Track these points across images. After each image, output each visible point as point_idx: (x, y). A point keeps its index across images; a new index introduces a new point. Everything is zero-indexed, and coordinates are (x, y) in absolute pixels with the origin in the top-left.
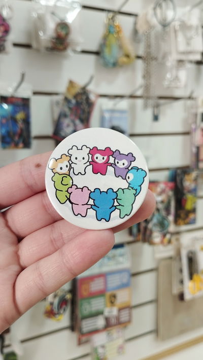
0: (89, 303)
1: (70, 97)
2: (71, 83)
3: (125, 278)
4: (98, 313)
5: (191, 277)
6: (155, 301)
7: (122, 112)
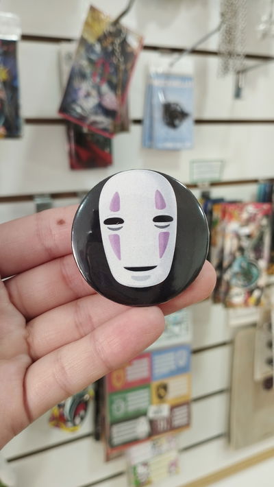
0: (125, 400)
2: (94, 11)
3: (182, 358)
4: (139, 415)
6: (227, 391)
7: (184, 78)
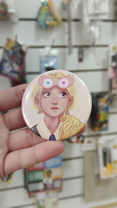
0: (33, 174)
1: (8, 49)
2: (9, 40)
3: (58, 161)
4: (39, 181)
5: (105, 165)
7: (54, 57)
